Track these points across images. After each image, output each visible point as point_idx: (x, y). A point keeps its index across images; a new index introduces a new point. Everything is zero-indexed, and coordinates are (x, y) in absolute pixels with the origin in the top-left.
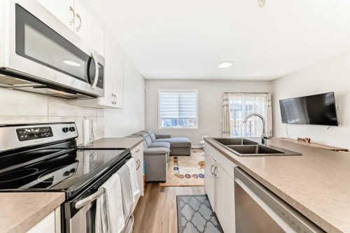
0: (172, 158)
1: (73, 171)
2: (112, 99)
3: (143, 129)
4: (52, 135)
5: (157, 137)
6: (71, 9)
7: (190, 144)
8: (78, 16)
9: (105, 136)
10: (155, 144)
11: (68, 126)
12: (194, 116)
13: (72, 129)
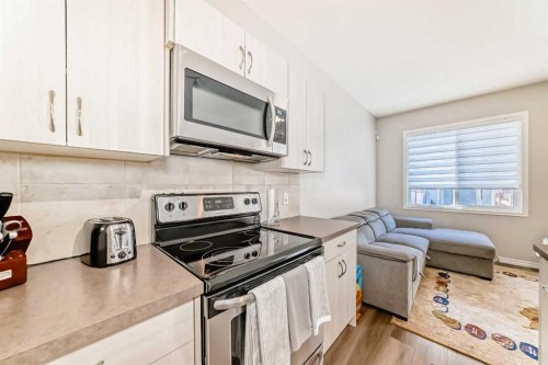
0: (434, 273)
1: (255, 254)
2: (304, 158)
3: (372, 205)
4: (232, 207)
5: (400, 224)
6: (241, 48)
7: (491, 252)
8: (250, 54)
9: (302, 213)
10: (392, 236)
11: (251, 197)
12: (514, 183)
13: (255, 201)
